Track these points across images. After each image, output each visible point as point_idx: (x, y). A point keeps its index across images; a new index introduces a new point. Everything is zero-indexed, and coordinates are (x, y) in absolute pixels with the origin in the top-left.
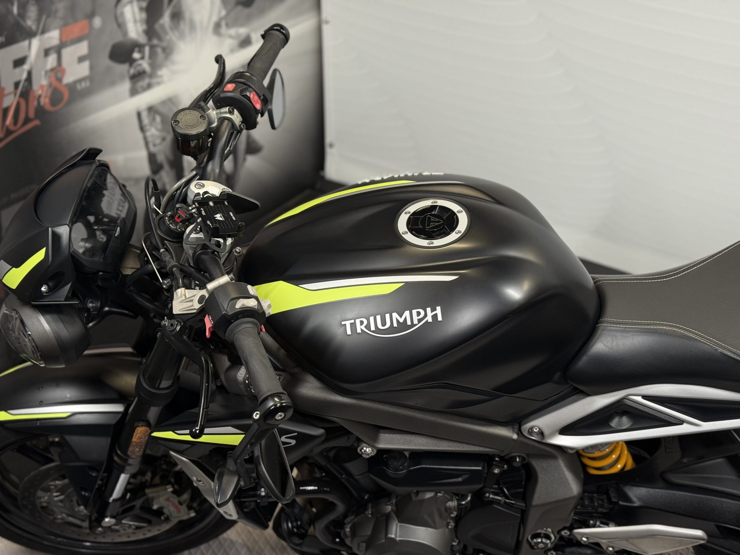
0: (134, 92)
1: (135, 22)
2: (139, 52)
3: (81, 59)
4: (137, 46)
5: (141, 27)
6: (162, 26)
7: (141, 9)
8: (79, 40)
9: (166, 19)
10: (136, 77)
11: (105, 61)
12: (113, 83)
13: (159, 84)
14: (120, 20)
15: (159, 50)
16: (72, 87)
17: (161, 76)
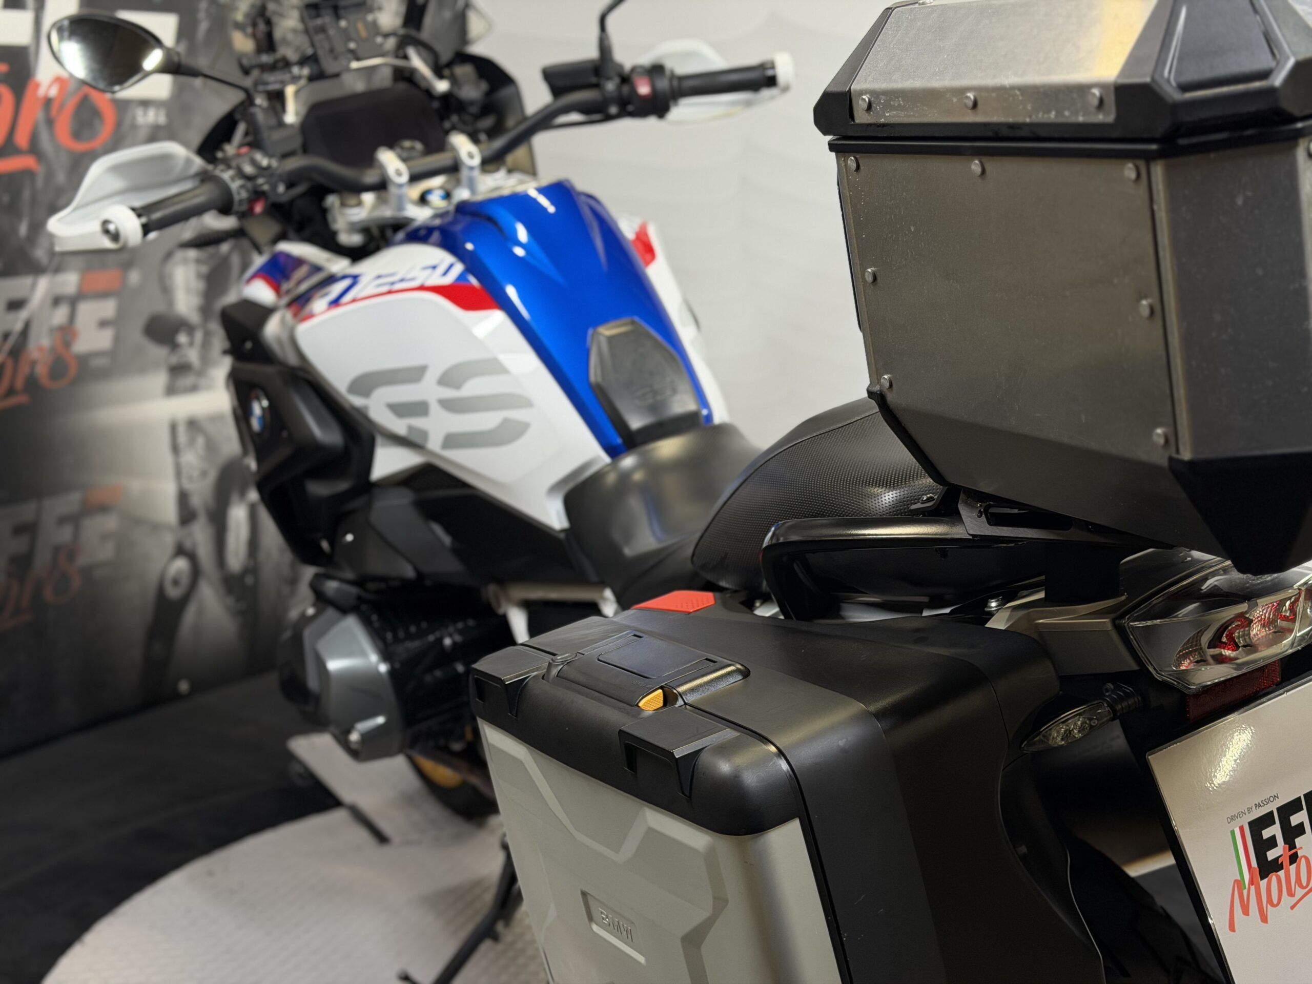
0: (171, 391)
1: (188, 290)
2: (188, 334)
3: (103, 324)
5: (196, 301)
7: (199, 275)
8: (103, 295)
10: (179, 370)
11: (136, 335)
12: (143, 369)
13: (208, 388)
14: (167, 283)
15: (216, 340)
16: (83, 360)
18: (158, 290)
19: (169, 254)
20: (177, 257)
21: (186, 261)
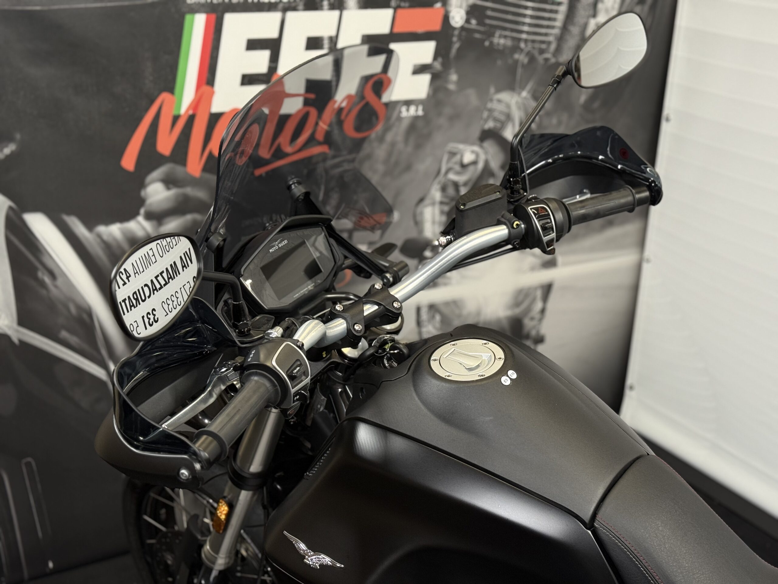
1: (434, 222)
2: (432, 251)
4: (429, 245)
5: (439, 229)
13: (445, 284)
14: (418, 218)
17: (449, 278)
18: (412, 223)
19: (421, 200)
20: (427, 201)
21: (433, 204)
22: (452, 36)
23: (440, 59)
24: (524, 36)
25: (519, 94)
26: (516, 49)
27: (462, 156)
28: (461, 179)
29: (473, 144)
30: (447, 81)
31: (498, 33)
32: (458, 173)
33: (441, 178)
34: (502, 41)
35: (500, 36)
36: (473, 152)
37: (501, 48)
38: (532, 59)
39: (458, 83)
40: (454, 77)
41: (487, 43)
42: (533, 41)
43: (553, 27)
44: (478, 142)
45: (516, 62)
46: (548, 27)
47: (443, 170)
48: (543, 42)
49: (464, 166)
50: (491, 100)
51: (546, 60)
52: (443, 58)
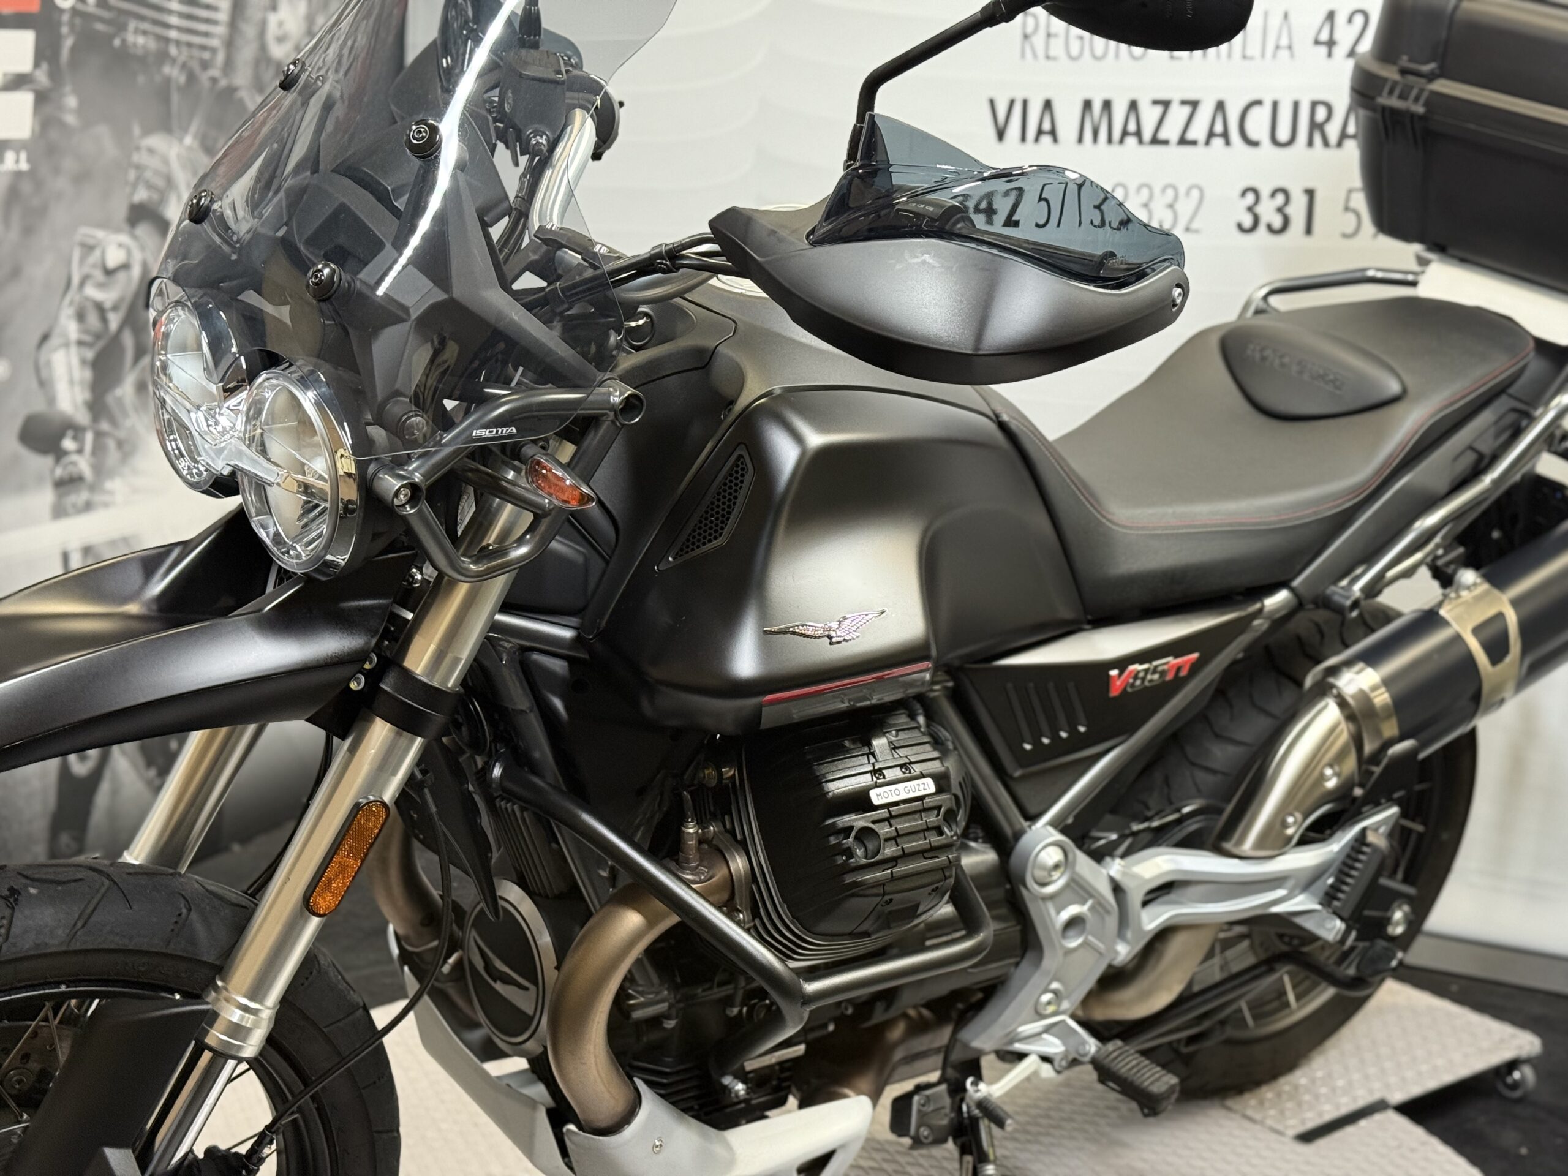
1: (71, 382)
2: (75, 438)
4: (69, 427)
5: (82, 395)
6: (120, 401)
7: (83, 362)
9: (126, 390)
11: (11, 443)
13: (106, 505)
14: (44, 374)
15: (111, 444)
17: (111, 493)
18: (34, 384)
19: (45, 338)
20: (54, 341)
21: (66, 345)
22: (59, 24)
23: (45, 66)
24: (173, 34)
25: (181, 140)
26: (163, 56)
27: (103, 253)
28: (107, 297)
29: (118, 230)
30: (61, 108)
31: (132, 25)
32: (101, 286)
33: (72, 294)
34: (141, 40)
35: (137, 31)
36: (120, 245)
37: (140, 52)
38: (192, 78)
39: (80, 111)
40: (72, 101)
41: (117, 42)
42: (189, 45)
43: (214, 22)
44: (126, 227)
45: (168, 80)
46: (208, 21)
47: (76, 280)
48: (203, 48)
49: (109, 273)
50: (138, 149)
51: (214, 80)
52: (50, 64)
